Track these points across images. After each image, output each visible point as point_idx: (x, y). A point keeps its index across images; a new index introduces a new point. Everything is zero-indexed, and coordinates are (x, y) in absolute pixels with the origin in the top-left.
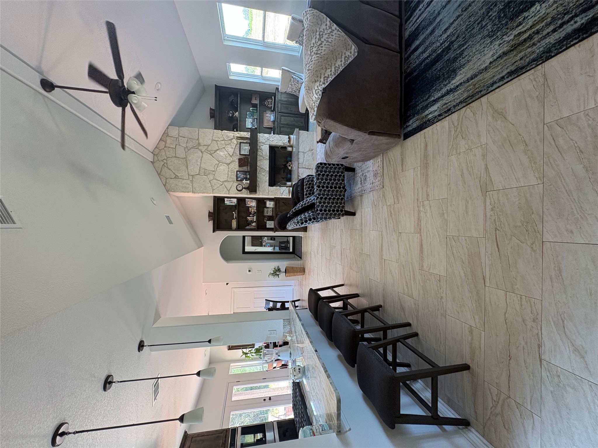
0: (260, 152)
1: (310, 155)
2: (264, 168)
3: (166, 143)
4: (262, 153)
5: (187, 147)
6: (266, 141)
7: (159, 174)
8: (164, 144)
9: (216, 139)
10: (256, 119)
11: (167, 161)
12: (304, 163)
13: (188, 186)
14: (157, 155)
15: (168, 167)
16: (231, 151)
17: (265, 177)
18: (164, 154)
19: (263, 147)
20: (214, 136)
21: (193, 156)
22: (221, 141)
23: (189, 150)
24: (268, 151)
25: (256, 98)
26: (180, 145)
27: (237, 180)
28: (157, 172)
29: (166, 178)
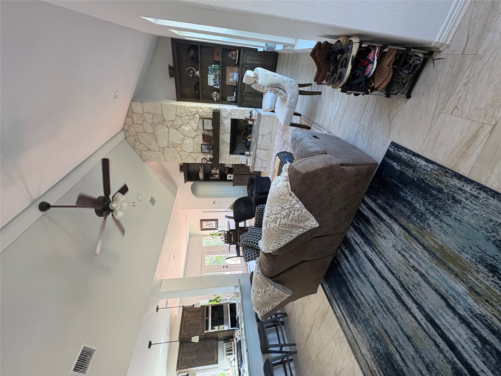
0: (222, 126)
1: (268, 138)
2: (226, 141)
3: (133, 120)
4: (224, 128)
5: (153, 123)
6: (228, 116)
7: (133, 148)
8: (131, 120)
9: (180, 115)
10: (218, 76)
11: (137, 136)
12: (262, 145)
13: (160, 157)
14: (127, 131)
15: (139, 142)
16: (195, 126)
17: (226, 149)
18: (133, 129)
19: (225, 122)
20: (178, 112)
21: (160, 131)
22: (185, 116)
23: (155, 126)
24: (230, 126)
25: (218, 53)
26: (146, 121)
27: (202, 152)
28: (131, 146)
29: (141, 151)
